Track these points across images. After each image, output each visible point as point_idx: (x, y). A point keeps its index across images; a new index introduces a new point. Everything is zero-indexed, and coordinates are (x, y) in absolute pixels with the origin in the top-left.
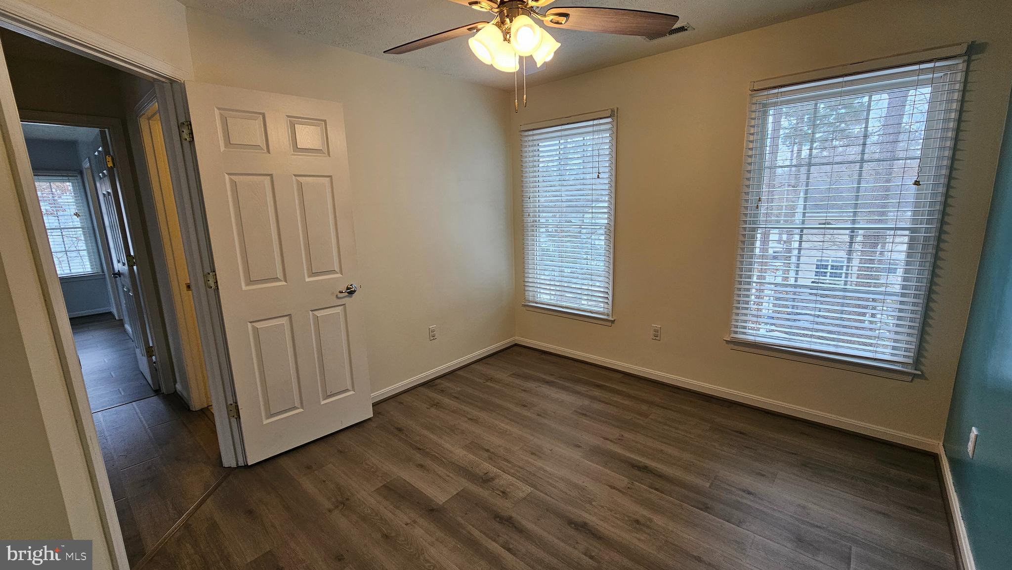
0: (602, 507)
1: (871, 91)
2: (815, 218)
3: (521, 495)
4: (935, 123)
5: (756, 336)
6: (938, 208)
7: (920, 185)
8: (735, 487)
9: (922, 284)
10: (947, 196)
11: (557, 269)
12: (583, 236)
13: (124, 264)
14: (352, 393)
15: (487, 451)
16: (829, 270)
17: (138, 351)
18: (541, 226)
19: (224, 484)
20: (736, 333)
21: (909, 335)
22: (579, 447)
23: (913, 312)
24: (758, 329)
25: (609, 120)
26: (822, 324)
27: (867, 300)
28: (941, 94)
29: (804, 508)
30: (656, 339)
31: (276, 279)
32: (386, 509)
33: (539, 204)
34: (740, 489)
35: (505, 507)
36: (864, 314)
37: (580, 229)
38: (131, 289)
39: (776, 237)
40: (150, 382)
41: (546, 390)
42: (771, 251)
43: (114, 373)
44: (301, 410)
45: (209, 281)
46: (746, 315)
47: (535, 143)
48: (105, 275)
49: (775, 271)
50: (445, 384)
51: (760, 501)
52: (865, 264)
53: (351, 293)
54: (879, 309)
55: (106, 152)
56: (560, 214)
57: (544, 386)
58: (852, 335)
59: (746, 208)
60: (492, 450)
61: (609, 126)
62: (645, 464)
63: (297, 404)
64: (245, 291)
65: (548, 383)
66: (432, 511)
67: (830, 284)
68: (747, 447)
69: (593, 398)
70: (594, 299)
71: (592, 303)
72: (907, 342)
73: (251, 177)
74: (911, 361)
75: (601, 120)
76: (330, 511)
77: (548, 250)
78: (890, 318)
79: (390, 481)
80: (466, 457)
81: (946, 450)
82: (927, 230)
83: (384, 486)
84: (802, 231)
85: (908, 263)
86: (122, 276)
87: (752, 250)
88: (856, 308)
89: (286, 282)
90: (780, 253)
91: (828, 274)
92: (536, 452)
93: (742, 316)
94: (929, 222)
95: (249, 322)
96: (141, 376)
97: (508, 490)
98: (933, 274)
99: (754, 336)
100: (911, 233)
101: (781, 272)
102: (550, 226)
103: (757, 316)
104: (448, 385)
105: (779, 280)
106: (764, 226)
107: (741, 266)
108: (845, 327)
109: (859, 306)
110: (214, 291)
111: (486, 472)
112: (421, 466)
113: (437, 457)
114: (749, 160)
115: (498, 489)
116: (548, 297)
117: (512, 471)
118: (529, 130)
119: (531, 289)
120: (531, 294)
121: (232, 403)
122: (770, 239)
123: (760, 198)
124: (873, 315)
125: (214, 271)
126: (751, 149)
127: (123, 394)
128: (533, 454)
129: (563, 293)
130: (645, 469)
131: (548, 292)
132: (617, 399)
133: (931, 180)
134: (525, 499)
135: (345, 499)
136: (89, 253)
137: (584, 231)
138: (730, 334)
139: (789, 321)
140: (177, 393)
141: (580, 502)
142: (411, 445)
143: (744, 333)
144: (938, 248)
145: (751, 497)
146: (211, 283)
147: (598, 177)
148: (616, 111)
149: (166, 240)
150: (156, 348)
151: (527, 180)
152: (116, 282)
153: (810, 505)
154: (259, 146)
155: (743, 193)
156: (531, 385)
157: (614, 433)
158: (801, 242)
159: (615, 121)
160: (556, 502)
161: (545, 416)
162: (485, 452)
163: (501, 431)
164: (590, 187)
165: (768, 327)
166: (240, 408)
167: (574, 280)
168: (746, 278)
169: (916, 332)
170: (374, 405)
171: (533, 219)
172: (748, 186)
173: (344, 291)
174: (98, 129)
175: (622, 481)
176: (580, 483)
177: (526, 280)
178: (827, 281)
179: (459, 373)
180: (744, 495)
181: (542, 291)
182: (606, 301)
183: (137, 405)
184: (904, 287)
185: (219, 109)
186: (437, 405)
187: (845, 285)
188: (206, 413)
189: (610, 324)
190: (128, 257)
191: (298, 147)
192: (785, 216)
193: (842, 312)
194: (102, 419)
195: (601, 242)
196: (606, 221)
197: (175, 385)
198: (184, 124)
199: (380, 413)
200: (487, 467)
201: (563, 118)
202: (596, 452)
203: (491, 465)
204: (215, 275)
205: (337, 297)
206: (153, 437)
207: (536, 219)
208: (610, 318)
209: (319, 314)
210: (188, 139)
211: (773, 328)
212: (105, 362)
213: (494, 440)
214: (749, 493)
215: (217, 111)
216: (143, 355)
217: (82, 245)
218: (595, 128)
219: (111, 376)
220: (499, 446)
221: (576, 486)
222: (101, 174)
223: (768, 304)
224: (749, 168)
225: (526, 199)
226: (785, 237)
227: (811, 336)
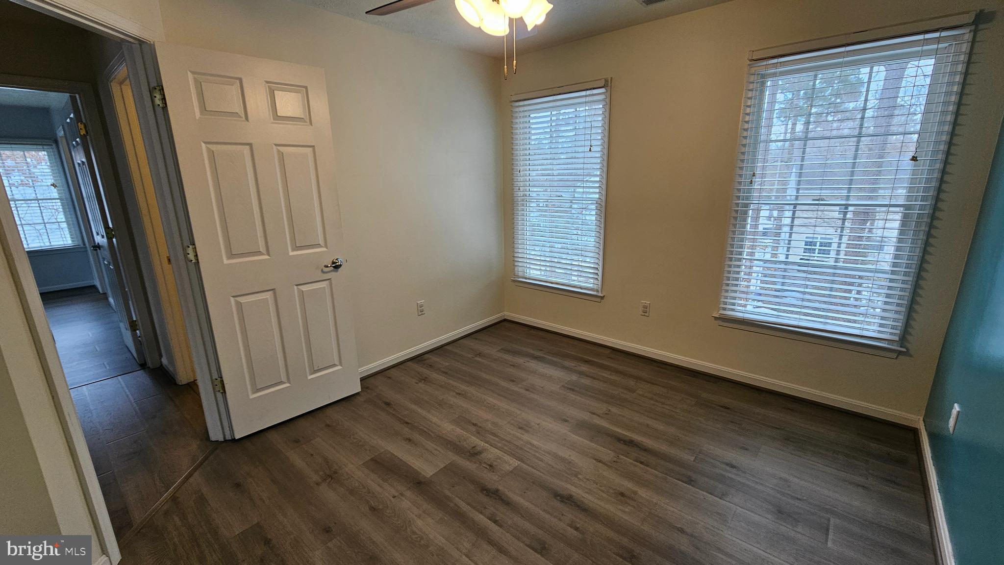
0: (588, 480)
1: (871, 62)
2: (809, 194)
3: (508, 468)
4: (937, 97)
5: (744, 313)
6: (933, 184)
7: (917, 160)
8: (719, 461)
9: (913, 262)
10: (944, 172)
11: (548, 244)
12: (573, 211)
13: (103, 237)
14: (339, 367)
15: (475, 425)
16: (818, 247)
17: (122, 325)
18: (532, 200)
19: (211, 457)
20: (725, 309)
21: (896, 312)
22: (566, 421)
23: (902, 290)
24: (745, 306)
25: (602, 90)
26: (809, 300)
27: (853, 277)
28: (945, 66)
29: (786, 480)
30: (644, 315)
31: (259, 253)
32: (372, 481)
33: (529, 177)
34: (724, 463)
35: (491, 479)
36: (850, 291)
37: (571, 204)
38: (111, 261)
39: (767, 213)
40: (135, 355)
41: (534, 365)
42: (761, 228)
43: (99, 347)
44: (288, 385)
45: (189, 254)
46: (736, 291)
47: (527, 114)
48: (86, 247)
49: (764, 248)
50: (434, 359)
51: (744, 475)
52: (853, 241)
53: (337, 267)
54: (864, 286)
55: (78, 118)
56: (551, 188)
57: (532, 361)
58: (837, 312)
59: (740, 183)
60: (479, 425)
61: (602, 97)
62: (631, 439)
63: (284, 378)
64: (226, 264)
65: (536, 358)
66: (419, 484)
67: (818, 261)
68: (732, 422)
69: (581, 374)
70: (584, 274)
71: (582, 279)
72: (895, 320)
73: (229, 146)
74: (897, 338)
75: (594, 90)
76: (318, 484)
77: (539, 225)
78: (874, 295)
79: (378, 454)
80: (453, 431)
81: (926, 425)
82: (922, 207)
83: (372, 460)
84: (795, 207)
85: (900, 240)
86: (101, 249)
87: (744, 227)
88: (843, 285)
89: (270, 256)
90: (770, 229)
91: (817, 250)
92: (524, 427)
93: (732, 292)
94: (924, 199)
95: (232, 297)
96: (126, 350)
97: (495, 463)
98: (925, 252)
99: (742, 312)
100: (905, 210)
101: (770, 249)
102: (541, 201)
103: (747, 293)
104: (437, 360)
105: (768, 257)
106: (757, 202)
107: (732, 243)
108: (831, 304)
109: (846, 283)
110: (195, 264)
111: (473, 446)
112: (409, 440)
113: (425, 432)
114: (745, 134)
115: (485, 463)
116: (539, 273)
117: (500, 445)
118: (520, 101)
119: (520, 264)
120: (520, 269)
121: (217, 377)
122: (761, 216)
123: (754, 173)
124: (859, 292)
125: (194, 244)
126: (747, 122)
127: (108, 368)
128: (520, 428)
129: (553, 269)
130: (631, 443)
131: (538, 268)
132: (606, 374)
133: (928, 156)
134: (511, 472)
135: (333, 472)
136: (68, 225)
137: (575, 206)
138: (719, 311)
139: (779, 298)
140: (163, 367)
141: (566, 475)
142: (399, 419)
143: (733, 310)
144: (931, 226)
145: (734, 470)
146: (191, 256)
147: (590, 150)
148: (610, 81)
149: (144, 211)
150: (139, 322)
151: (517, 152)
152: (97, 254)
153: (791, 478)
154: (237, 113)
155: (738, 168)
156: (520, 360)
157: (602, 407)
158: (793, 218)
159: (609, 92)
160: (542, 474)
161: (534, 391)
162: (473, 426)
163: (489, 405)
164: (582, 160)
165: (756, 303)
166: (225, 382)
167: (564, 256)
168: (737, 255)
169: (904, 309)
170: (362, 380)
171: (523, 193)
172: (742, 161)
173: (329, 266)
174: (68, 94)
175: (607, 454)
176: (567, 456)
177: (516, 255)
178: (816, 258)
179: (447, 347)
180: (728, 468)
181: (532, 267)
182: (596, 277)
183: (122, 378)
184: (895, 265)
185: (193, 73)
186: (425, 379)
187: (836, 262)
188: (192, 387)
189: (599, 300)
190: (107, 229)
191: (279, 114)
192: (777, 192)
193: (831, 289)
194: (87, 394)
195: (591, 217)
196: (597, 196)
197: (160, 359)
198: (156, 89)
199: (367, 388)
200: (475, 441)
201: (554, 88)
202: (582, 426)
203: (479, 439)
204: (195, 248)
205: (322, 271)
206: (139, 411)
207: (526, 193)
208: (600, 294)
209: (304, 288)
210: (161, 105)
211: (760, 304)
212: (89, 335)
213: (481, 415)
214: (733, 466)
215: (190, 75)
216: (126, 329)
217: (61, 217)
218: (588, 99)
219: (95, 350)
220: (487, 420)
221: (563, 460)
222: (74, 143)
223: (756, 281)
224: (744, 142)
225: (515, 173)
226: (775, 213)
227: (797, 313)
